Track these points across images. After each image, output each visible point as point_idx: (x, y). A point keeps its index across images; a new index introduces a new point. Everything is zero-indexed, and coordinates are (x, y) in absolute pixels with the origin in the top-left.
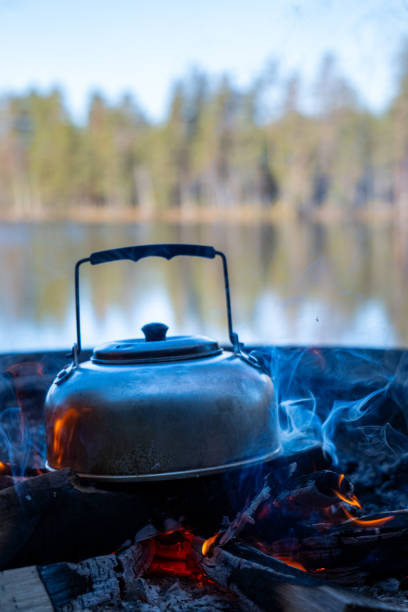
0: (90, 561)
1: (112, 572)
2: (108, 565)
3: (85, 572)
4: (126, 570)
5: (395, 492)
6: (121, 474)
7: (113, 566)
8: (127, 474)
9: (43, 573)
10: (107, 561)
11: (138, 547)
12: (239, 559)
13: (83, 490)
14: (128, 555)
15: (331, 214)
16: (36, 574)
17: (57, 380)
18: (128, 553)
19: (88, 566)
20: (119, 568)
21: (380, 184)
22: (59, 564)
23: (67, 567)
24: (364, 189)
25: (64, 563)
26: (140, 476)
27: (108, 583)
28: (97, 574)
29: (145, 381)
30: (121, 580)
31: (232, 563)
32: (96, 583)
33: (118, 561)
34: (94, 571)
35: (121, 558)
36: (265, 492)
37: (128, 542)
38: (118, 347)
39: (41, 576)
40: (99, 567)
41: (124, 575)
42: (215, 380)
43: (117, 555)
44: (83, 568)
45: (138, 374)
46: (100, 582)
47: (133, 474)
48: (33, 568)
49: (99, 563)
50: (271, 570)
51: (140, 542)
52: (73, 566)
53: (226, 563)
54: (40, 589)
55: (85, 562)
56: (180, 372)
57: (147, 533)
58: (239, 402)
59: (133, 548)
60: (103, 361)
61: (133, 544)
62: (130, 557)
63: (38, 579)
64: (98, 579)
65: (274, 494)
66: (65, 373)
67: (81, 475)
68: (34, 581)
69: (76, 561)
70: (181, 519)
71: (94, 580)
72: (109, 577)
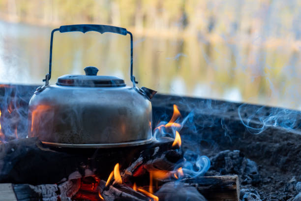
0: (42, 186)
1: (54, 194)
2: (52, 190)
3: (39, 191)
4: (62, 194)
5: (214, 171)
6: (64, 143)
7: (55, 190)
8: (67, 143)
9: (15, 188)
10: (52, 187)
11: (70, 182)
12: (121, 192)
13: (43, 149)
14: (64, 186)
15: (215, 38)
16: (11, 188)
17: (36, 92)
18: (64, 185)
19: (41, 188)
20: (58, 192)
21: (244, 25)
22: (25, 185)
23: (29, 187)
24: (236, 26)
25: (27, 184)
26: (74, 145)
27: (51, 199)
28: (45, 193)
29: (82, 95)
30: (58, 198)
31: (117, 194)
32: (45, 197)
33: (59, 188)
34: (44, 191)
35: (60, 187)
36: (140, 159)
37: (65, 179)
38: (70, 77)
39: (14, 189)
40: (47, 190)
41: (60, 196)
42: (119, 98)
43: (58, 185)
44: (38, 189)
45: (78, 91)
46: (47, 197)
47: (71, 143)
48: (10, 185)
49: (48, 188)
50: (136, 198)
51: (72, 180)
52: (32, 187)
53: (114, 193)
54: (13, 196)
55: (39, 186)
56: (100, 92)
57: (76, 175)
58: (131, 111)
59: (67, 182)
60: (62, 84)
61: (67, 180)
62: (65, 187)
63: (12, 191)
64: (46, 196)
65: (145, 161)
66: (41, 88)
67: (43, 142)
68: (10, 191)
69: (35, 185)
70: (95, 170)
71: (43, 196)
72: (52, 196)
